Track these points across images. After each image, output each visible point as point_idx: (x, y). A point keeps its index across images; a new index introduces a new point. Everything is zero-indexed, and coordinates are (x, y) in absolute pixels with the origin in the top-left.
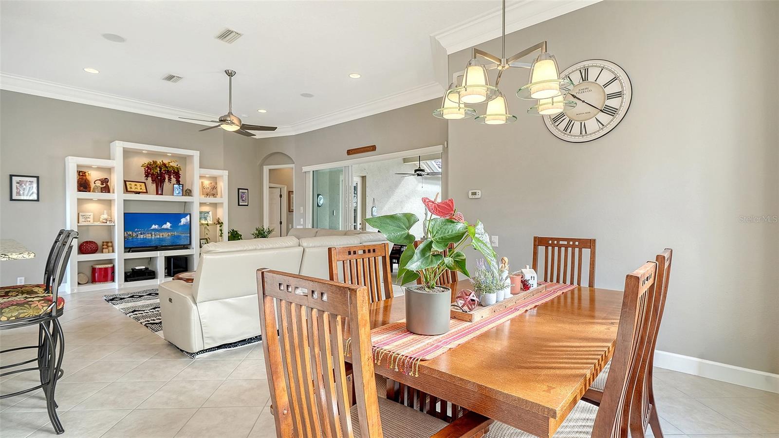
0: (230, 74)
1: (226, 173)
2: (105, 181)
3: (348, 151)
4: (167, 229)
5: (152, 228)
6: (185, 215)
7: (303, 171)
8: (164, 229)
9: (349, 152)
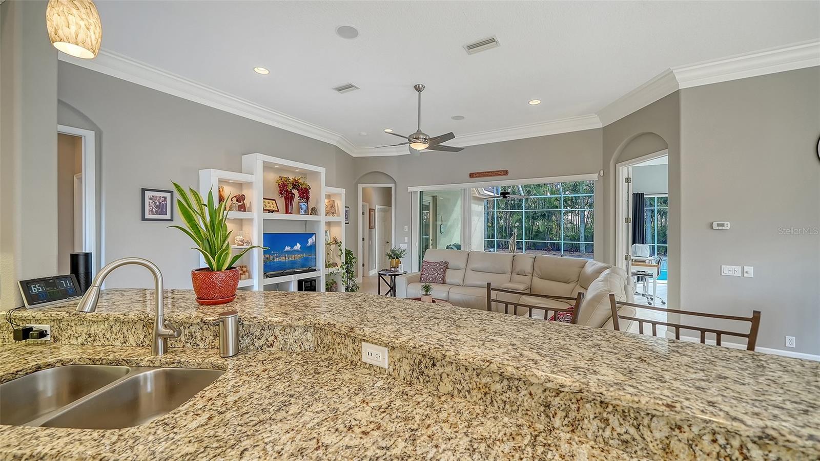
0: (418, 89)
1: (343, 191)
2: (240, 198)
3: (470, 174)
4: (297, 251)
5: (285, 250)
6: (311, 235)
7: (409, 191)
8: (294, 250)
9: (472, 175)
